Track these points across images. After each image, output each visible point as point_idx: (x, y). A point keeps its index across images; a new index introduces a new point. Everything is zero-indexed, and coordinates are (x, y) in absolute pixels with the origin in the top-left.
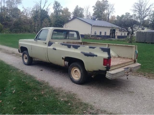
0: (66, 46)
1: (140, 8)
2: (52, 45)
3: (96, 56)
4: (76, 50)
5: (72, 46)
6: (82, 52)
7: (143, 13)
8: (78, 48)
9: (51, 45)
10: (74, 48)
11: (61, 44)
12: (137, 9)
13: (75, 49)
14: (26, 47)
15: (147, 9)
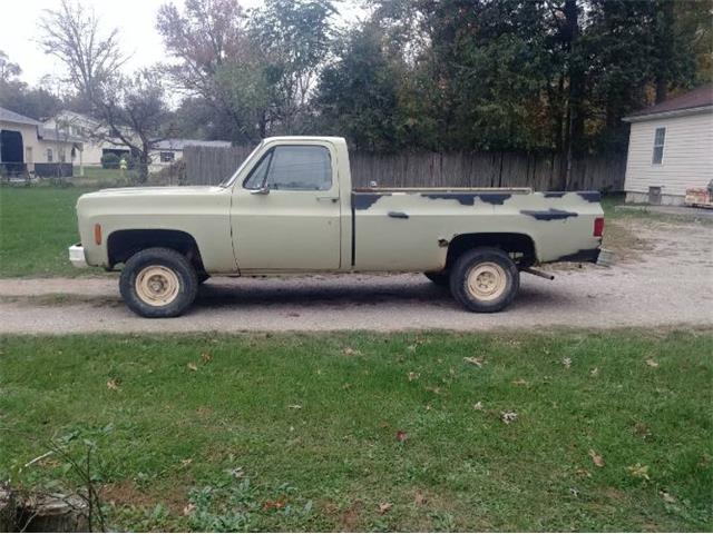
0: (454, 202)
1: (71, 38)
2: (374, 202)
3: (575, 215)
4: (497, 207)
5: (477, 199)
6: (522, 212)
7: (89, 61)
8: (505, 201)
9: (373, 205)
10: (487, 204)
11: (423, 196)
12: (57, 40)
13: (491, 206)
14: (183, 232)
15: (104, 46)
